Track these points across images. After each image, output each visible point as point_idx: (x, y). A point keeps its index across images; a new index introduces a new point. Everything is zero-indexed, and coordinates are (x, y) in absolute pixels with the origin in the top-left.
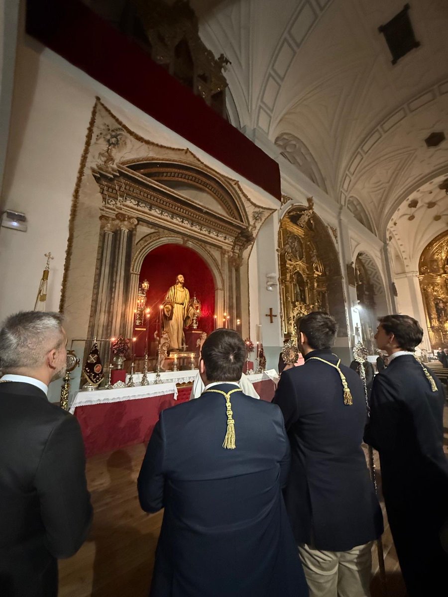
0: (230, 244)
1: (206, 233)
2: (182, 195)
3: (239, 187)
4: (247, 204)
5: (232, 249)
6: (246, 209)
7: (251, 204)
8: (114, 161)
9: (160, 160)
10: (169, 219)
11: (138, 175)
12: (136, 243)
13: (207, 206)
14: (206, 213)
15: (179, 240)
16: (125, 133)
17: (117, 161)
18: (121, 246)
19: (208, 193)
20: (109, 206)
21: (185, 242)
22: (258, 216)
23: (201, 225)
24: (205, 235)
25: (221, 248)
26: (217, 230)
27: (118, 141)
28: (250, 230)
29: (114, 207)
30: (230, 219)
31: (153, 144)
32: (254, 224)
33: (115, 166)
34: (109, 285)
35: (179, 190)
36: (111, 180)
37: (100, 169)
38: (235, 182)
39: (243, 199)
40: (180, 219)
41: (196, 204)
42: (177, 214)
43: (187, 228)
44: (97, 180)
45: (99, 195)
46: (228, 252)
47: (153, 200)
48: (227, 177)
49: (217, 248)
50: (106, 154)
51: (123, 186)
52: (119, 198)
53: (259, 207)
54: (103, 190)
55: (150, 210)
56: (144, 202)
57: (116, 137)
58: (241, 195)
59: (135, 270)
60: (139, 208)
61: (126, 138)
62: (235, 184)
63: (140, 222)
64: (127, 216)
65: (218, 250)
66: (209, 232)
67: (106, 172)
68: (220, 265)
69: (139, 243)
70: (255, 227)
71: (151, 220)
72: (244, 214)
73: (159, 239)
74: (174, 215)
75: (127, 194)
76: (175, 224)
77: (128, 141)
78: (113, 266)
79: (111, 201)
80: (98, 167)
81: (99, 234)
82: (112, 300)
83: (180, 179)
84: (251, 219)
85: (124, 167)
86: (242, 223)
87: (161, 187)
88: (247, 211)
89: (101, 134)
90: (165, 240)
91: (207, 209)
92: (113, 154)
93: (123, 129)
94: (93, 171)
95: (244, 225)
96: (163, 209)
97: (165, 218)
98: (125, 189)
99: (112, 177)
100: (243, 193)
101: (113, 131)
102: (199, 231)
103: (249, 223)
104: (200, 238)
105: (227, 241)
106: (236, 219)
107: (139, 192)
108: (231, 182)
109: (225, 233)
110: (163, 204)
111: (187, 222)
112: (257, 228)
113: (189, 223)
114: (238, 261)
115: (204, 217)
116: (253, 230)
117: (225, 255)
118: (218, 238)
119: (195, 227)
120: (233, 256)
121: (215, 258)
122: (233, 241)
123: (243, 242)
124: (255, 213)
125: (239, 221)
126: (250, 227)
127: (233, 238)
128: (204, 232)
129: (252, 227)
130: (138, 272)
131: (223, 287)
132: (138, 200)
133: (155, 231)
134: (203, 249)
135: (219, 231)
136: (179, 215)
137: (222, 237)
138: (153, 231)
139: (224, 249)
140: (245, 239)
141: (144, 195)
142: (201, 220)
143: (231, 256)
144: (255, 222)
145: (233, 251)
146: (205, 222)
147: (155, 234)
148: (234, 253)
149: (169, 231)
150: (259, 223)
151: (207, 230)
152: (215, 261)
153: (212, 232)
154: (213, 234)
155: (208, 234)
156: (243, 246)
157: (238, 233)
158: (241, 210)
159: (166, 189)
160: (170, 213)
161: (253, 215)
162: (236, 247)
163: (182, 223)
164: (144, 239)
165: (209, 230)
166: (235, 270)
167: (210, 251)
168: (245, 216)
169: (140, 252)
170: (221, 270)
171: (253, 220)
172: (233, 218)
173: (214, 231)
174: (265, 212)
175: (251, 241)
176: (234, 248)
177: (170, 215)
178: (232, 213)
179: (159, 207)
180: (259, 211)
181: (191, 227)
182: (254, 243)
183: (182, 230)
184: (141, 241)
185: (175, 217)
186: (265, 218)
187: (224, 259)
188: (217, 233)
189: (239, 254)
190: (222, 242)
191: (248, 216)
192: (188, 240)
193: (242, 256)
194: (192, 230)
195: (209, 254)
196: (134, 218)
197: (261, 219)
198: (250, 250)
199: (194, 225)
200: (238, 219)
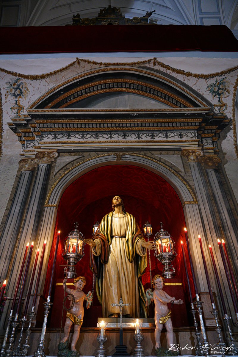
0: (192, 141)
1: (149, 139)
2: (99, 109)
3: (162, 65)
4: (190, 82)
5: (199, 146)
6: (194, 88)
7: (196, 79)
8: (24, 109)
9: (61, 86)
10: (93, 139)
11: (47, 111)
12: (54, 174)
13: (135, 108)
14: (139, 116)
15: (112, 158)
16: (23, 81)
17: (26, 108)
18: (37, 181)
19: (129, 93)
20: (28, 149)
21: (119, 158)
22: (219, 89)
23: (138, 133)
24: (147, 142)
25: (179, 150)
26: (164, 131)
27: (21, 90)
28: (217, 112)
29: (34, 149)
30: (177, 110)
31: (48, 75)
32: (219, 101)
33: (26, 113)
34: (17, 225)
35: (94, 105)
36: (26, 125)
37: (16, 120)
38: (152, 61)
39: (180, 77)
40: (107, 134)
41: (120, 111)
42: (102, 132)
43: (119, 142)
44: (15, 130)
45: (19, 143)
46: (193, 152)
47: (70, 127)
48: (138, 63)
49: (172, 152)
50: (16, 106)
51: (37, 126)
52: (36, 139)
53: (212, 76)
54: (21, 137)
55: (69, 138)
56: (61, 132)
57: (18, 88)
58: (174, 75)
59: (50, 203)
60: (57, 140)
61: (26, 84)
62: (155, 65)
63: (61, 154)
64: (46, 153)
65: (174, 154)
66: (153, 136)
67: (20, 120)
68: (183, 170)
69: (58, 174)
70: (224, 105)
71: (72, 148)
72: (194, 95)
73: (83, 163)
74: (97, 133)
75: (42, 132)
76: (103, 142)
77: (28, 86)
78: (25, 204)
79: (30, 144)
80: (12, 120)
81: (16, 176)
82: (18, 241)
83: (89, 94)
84: (209, 97)
85: (33, 109)
86: (198, 108)
87: (73, 111)
88: (196, 89)
89: (7, 92)
90: (92, 162)
91: (138, 111)
92: (21, 104)
93: (20, 78)
94: (10, 124)
95: (203, 109)
96: (83, 132)
97: (90, 140)
98: (40, 128)
99: (25, 122)
100: (173, 70)
101: (14, 84)
102: (137, 139)
103: (210, 104)
104: (141, 147)
105: (185, 138)
106: (185, 107)
107: (52, 125)
108: (148, 65)
109: (177, 130)
110: (81, 127)
111: (117, 135)
112: (227, 104)
113: (121, 136)
114: (216, 158)
115: (137, 121)
116: (224, 110)
117: (189, 157)
118: (169, 139)
119: (130, 137)
120: (204, 154)
121: (172, 164)
122: (195, 136)
123: (213, 131)
124: (211, 87)
125: (191, 107)
126: (215, 107)
127: (194, 132)
128: (145, 139)
129: (219, 107)
130: (54, 204)
131: (195, 199)
132: (54, 133)
133: (79, 157)
134: (149, 158)
135: (167, 130)
136: (104, 131)
137: (175, 136)
138: (76, 157)
139: (185, 150)
140: (215, 127)
141: (58, 126)
142: (134, 127)
143: (201, 155)
144: (219, 99)
145: (201, 148)
146: (142, 126)
147: (78, 160)
148: (205, 151)
149: (97, 153)
150: (227, 97)
151: (148, 135)
152: (172, 168)
153: (157, 134)
154: (159, 137)
155: (152, 140)
156: (216, 137)
157: (198, 123)
158: (187, 93)
159: (79, 111)
160: (92, 133)
161: (209, 91)
162: (204, 141)
163: (111, 139)
164: (65, 168)
165: (151, 134)
166: (215, 172)
167: (160, 158)
168: (198, 98)
169: (59, 182)
170: (185, 178)
171: (215, 96)
172: (180, 107)
173: (159, 132)
174: (227, 78)
175: (228, 125)
176: (202, 143)
177: (94, 136)
178: (175, 102)
179: (78, 132)
180: (217, 82)
181: (124, 140)
182: (235, 126)
183: (113, 146)
184: (61, 171)
185: (100, 135)
186: (234, 86)
187: (188, 162)
188: (164, 134)
189: (214, 150)
190: (178, 142)
191: (203, 95)
192: (125, 155)
193: (221, 150)
194: (127, 142)
195: (160, 161)
196: (54, 151)
197: (226, 90)
198: (233, 137)
199: (128, 135)
200: (189, 106)
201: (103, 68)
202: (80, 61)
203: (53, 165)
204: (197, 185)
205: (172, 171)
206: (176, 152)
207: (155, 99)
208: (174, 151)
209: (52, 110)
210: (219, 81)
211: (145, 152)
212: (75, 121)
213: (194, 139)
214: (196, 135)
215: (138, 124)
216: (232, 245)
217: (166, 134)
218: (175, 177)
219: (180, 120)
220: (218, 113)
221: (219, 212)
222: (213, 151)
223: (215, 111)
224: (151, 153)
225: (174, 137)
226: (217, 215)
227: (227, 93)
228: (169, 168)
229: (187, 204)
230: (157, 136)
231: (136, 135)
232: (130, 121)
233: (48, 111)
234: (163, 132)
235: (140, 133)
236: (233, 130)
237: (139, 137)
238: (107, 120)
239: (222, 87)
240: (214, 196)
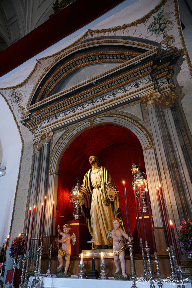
0: (148, 87)
1: (111, 98)
2: (68, 89)
3: (98, 32)
4: (130, 33)
5: (155, 88)
6: (135, 36)
7: (134, 27)
8: (24, 108)
9: (38, 84)
10: (72, 114)
13: (93, 77)
14: (98, 82)
15: (87, 124)
16: (16, 90)
17: (25, 107)
18: (44, 157)
19: (83, 67)
20: (36, 135)
21: (92, 122)
22: (160, 25)
23: (101, 96)
24: (111, 101)
25: (138, 99)
27: (18, 97)
28: (165, 49)
29: (39, 134)
30: (127, 64)
31: (27, 80)
32: (165, 36)
33: (27, 111)
34: (36, 191)
35: (64, 88)
36: (30, 119)
37: (23, 118)
38: (89, 33)
39: (119, 33)
40: (80, 106)
41: (83, 84)
42: (76, 105)
43: (90, 109)
44: (24, 124)
45: (30, 132)
46: (151, 96)
47: (55, 110)
48: (79, 40)
49: (132, 103)
50: (20, 108)
51: (36, 117)
52: (38, 126)
53: (148, 16)
54: (30, 128)
55: (57, 119)
56: (50, 116)
57: (16, 96)
58: (112, 34)
59: (51, 171)
60: (51, 123)
61: (18, 91)
62: (92, 35)
63: (55, 132)
64: (46, 134)
65: (134, 104)
66: (114, 95)
67: (26, 117)
68: (141, 118)
69: (54, 148)
70: (171, 38)
71: (60, 125)
72: (137, 43)
73: (69, 135)
74: (73, 108)
75: (40, 120)
76: (79, 114)
77: (21, 92)
78: (39, 175)
79: (36, 131)
80: (21, 118)
81: (32, 156)
82: (37, 202)
83: (58, 81)
84: (153, 38)
85: (30, 106)
86: (146, 53)
87: (52, 98)
89: (12, 101)
90: (74, 132)
91: (96, 78)
92: (22, 106)
93: (14, 89)
94: (21, 122)
95: (151, 51)
96: (64, 110)
97: (70, 115)
98: (38, 118)
99: (29, 117)
100: (110, 30)
101: (13, 95)
102: (103, 102)
103: (156, 44)
104: (107, 108)
105: (141, 86)
106: (133, 57)
107: (44, 113)
108: (87, 38)
109: (132, 82)
110: (62, 107)
111: (87, 104)
112: (174, 36)
113: (90, 104)
114: (173, 95)
115: (98, 87)
116: (171, 43)
117: (147, 103)
118: (127, 92)
119: (97, 102)
120: (161, 95)
121: (132, 115)
122: (150, 81)
123: (166, 69)
124: (151, 27)
125: (139, 55)
126: (162, 45)
127: (147, 77)
128: (108, 100)
129: (166, 43)
130: (54, 172)
131: (151, 144)
132: (47, 119)
133: (66, 131)
134: (114, 115)
135: (124, 85)
136: (77, 105)
137: (132, 87)
138: (64, 131)
139: (143, 97)
140: (166, 64)
141: (48, 112)
142: (98, 92)
143: (158, 97)
144: (164, 35)
145: (157, 90)
146: (103, 90)
147: (66, 133)
148: (162, 91)
149: (77, 123)
150: (171, 29)
151: (110, 95)
152: (132, 119)
153: (117, 92)
154: (119, 93)
155: (114, 98)
156: (170, 74)
157: (150, 67)
158: (131, 43)
159: (56, 96)
160: (70, 109)
161: (152, 32)
162: (159, 82)
163: (84, 109)
164: (58, 142)
165: (112, 93)
166: (171, 110)
167: (123, 112)
168: (143, 43)
169: (55, 154)
170: (143, 125)
171: (158, 34)
172: (129, 59)
173: (118, 89)
174: (165, 10)
175: (180, 56)
176: (158, 85)
177: (72, 111)
178: (123, 57)
179: (61, 112)
180: (155, 19)
181: (93, 106)
182: (187, 54)
183: (86, 114)
184: (56, 145)
185: (76, 109)
186: (175, 14)
187: (146, 108)
188: (123, 89)
189: (170, 87)
190: (136, 92)
191: (147, 39)
192: (95, 118)
193: (178, 85)
194: (95, 107)
195: (122, 115)
196: (50, 131)
197: (168, 22)
198: (188, 67)
199: (95, 101)
200: (137, 54)
201: (56, 57)
202: (40, 61)
203: (51, 142)
204: (153, 130)
205: (133, 121)
206: (136, 102)
207: (105, 62)
208: (134, 101)
209: (40, 103)
210: (157, 17)
211: (110, 111)
212: (56, 104)
213: (149, 83)
214: (151, 79)
215: (99, 88)
216: (184, 181)
217: (124, 88)
218: (135, 126)
219: (133, 71)
220: (167, 49)
221: (173, 151)
222: (169, 89)
223: (163, 48)
224: (115, 110)
225: (131, 89)
226: (171, 154)
227: (169, 25)
228: (129, 120)
229: (145, 150)
230: (117, 93)
231: (101, 98)
232: (93, 89)
233: (38, 104)
234: (121, 88)
235: (103, 96)
236: (186, 60)
237: (103, 100)
238: (76, 95)
239: (163, 20)
240: (169, 136)
